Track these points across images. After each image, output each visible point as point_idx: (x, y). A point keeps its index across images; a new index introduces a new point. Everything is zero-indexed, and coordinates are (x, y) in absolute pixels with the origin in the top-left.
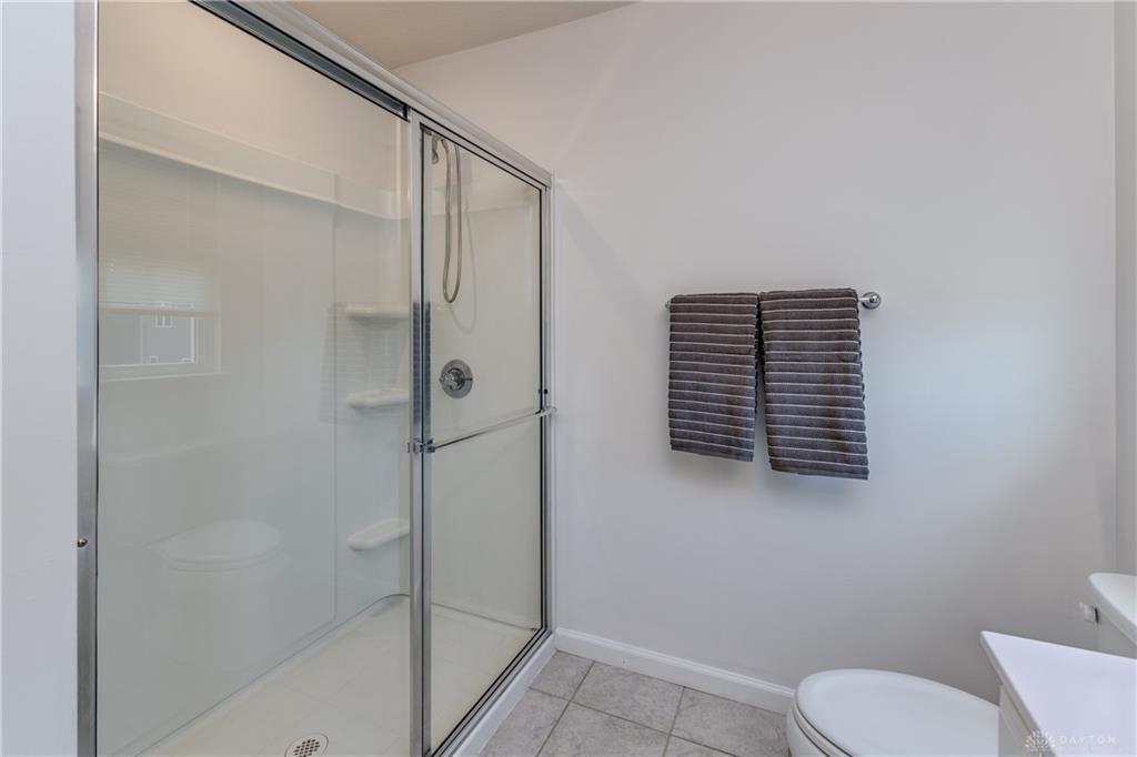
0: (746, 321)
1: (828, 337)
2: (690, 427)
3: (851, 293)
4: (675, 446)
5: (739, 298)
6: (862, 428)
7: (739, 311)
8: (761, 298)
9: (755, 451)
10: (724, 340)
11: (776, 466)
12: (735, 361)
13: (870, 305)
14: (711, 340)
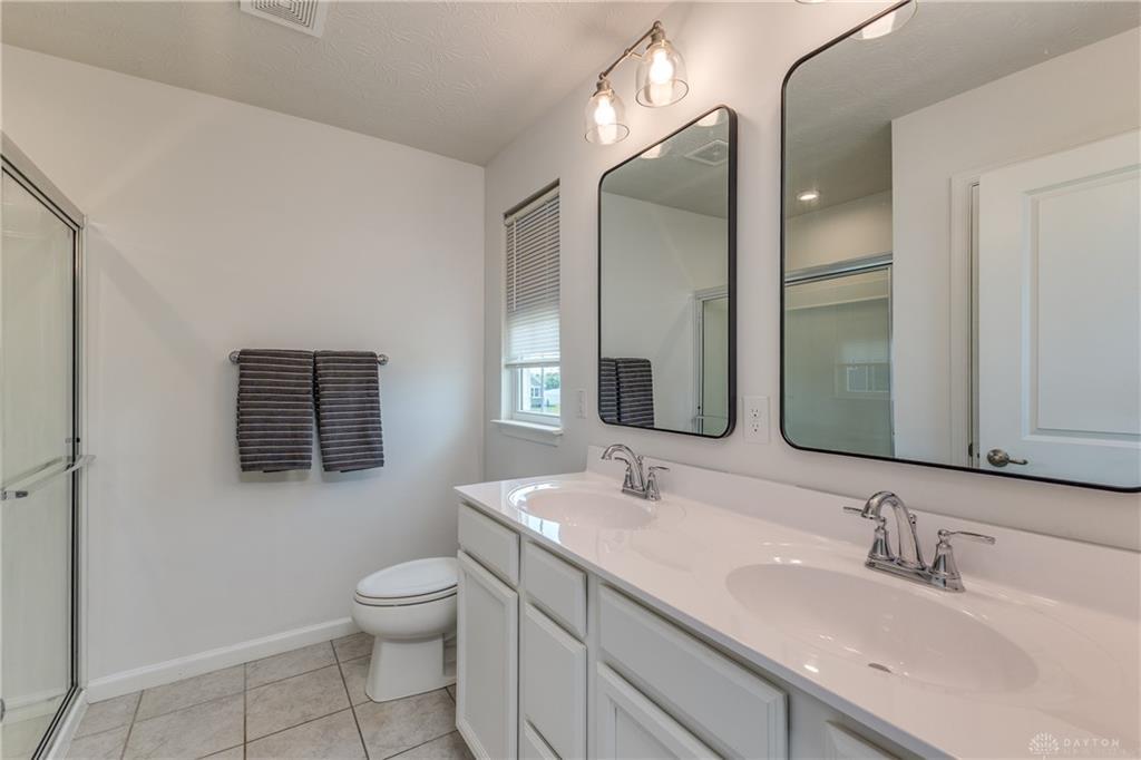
0: (306, 371)
1: (361, 382)
2: (259, 451)
3: (373, 355)
4: (244, 468)
5: (300, 354)
6: (380, 436)
7: (300, 363)
8: (315, 355)
9: (312, 461)
10: (288, 385)
11: (327, 468)
12: (297, 399)
13: (383, 363)
14: (277, 384)
